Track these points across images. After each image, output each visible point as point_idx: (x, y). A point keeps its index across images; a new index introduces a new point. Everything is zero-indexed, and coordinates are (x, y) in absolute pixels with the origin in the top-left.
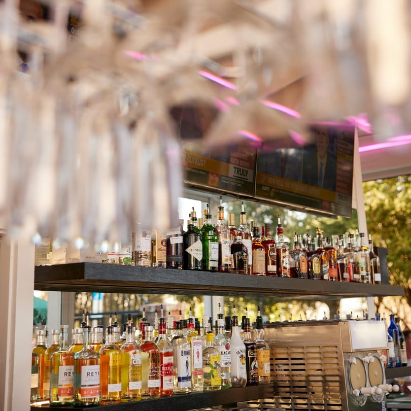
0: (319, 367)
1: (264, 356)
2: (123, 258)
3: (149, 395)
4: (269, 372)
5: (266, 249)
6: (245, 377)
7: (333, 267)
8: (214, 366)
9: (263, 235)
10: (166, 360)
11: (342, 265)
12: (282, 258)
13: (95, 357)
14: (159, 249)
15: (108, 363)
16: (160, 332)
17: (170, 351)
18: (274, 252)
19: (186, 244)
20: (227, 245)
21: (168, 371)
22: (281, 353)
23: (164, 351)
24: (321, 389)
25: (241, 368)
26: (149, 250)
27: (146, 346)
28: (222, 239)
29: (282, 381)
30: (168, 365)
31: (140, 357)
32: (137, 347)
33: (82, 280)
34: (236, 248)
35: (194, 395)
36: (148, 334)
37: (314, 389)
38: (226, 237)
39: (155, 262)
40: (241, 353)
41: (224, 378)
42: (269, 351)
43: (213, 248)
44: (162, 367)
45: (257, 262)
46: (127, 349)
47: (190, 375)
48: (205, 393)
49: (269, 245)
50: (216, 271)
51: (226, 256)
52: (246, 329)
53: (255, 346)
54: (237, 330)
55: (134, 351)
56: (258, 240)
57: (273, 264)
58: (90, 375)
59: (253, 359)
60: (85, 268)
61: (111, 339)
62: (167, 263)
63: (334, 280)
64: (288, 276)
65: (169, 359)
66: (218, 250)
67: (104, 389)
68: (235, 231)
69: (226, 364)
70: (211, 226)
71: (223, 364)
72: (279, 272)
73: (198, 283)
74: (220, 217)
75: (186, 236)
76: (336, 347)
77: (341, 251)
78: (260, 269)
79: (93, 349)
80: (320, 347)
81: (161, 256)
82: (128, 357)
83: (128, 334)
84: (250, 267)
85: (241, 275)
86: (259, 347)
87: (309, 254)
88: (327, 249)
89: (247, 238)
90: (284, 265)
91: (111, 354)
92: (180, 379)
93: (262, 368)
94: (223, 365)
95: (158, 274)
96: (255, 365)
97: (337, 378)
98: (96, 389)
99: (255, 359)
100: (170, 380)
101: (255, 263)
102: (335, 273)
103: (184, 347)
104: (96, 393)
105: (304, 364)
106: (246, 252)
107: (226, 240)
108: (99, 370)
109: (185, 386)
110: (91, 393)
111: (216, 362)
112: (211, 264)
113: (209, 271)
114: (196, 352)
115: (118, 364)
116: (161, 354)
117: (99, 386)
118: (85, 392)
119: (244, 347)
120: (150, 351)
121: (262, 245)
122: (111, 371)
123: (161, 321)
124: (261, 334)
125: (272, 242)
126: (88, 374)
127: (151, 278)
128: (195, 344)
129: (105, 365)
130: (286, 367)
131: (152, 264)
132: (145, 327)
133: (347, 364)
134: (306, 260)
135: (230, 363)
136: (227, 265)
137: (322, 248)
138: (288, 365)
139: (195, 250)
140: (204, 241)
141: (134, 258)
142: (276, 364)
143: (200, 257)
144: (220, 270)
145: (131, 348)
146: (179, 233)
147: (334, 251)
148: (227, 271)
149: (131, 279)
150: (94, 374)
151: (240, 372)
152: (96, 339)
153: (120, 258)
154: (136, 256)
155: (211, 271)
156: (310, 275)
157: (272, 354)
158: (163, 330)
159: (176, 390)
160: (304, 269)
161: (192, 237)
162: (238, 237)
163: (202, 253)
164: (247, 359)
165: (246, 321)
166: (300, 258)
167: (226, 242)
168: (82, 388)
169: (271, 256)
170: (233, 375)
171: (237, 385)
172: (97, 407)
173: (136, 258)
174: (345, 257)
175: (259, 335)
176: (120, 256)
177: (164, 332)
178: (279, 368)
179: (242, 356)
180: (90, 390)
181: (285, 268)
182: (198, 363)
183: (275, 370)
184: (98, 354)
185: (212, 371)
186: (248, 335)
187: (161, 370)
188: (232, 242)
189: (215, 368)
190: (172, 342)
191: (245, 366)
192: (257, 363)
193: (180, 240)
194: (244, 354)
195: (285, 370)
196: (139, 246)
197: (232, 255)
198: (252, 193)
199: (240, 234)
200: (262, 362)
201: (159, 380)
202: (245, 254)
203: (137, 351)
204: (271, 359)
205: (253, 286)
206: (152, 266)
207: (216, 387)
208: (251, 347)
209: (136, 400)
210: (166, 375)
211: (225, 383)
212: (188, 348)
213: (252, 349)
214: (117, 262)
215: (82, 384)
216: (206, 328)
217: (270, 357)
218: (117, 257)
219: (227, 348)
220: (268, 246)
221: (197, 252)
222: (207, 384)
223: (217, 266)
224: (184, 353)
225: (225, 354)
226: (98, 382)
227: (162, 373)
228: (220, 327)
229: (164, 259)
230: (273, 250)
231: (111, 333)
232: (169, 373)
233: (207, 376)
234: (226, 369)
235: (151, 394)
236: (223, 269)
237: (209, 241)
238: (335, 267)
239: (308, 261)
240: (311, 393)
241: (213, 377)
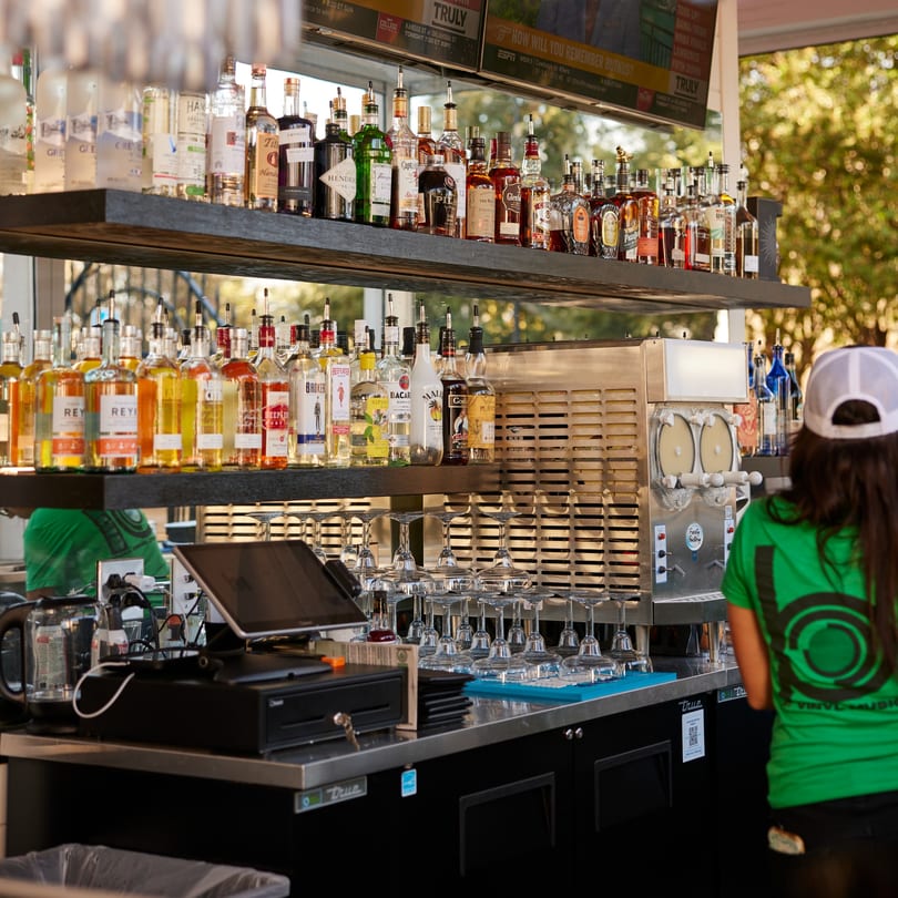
0: (596, 432)
1: (482, 411)
2: (185, 187)
3: (236, 464)
4: (493, 441)
5: (499, 187)
6: (440, 446)
7: (649, 235)
8: (374, 418)
9: (493, 157)
10: (273, 398)
11: (671, 232)
12: (533, 208)
13: (129, 379)
14: (263, 172)
15: (153, 396)
16: (262, 344)
17: (283, 382)
18: (515, 194)
19: (320, 166)
20: (412, 171)
21: (278, 420)
22: (518, 405)
23: (269, 382)
24: (597, 476)
25: (432, 427)
26: (239, 172)
27: (234, 369)
28: (400, 160)
29: (519, 460)
30: (277, 409)
31: (216, 387)
32: (215, 368)
33: (100, 226)
34: (431, 180)
35: (330, 470)
36: (236, 344)
37: (583, 477)
38: (408, 155)
39: (253, 199)
40: (433, 399)
41: (394, 445)
42: (493, 399)
43: (379, 177)
44: (264, 411)
45: (477, 213)
46: (192, 373)
47: (322, 432)
48: (353, 470)
49: (507, 179)
50: (383, 226)
51: (408, 195)
52: (447, 350)
53: (464, 387)
54: (425, 352)
55: (207, 375)
56: (481, 166)
57: (512, 219)
58: (119, 413)
59: (458, 412)
60: (107, 200)
61: (158, 348)
62: (279, 201)
63: (650, 262)
64: (545, 246)
65: (281, 397)
66: (390, 181)
67: (146, 446)
68: (431, 144)
69: (401, 416)
70: (377, 130)
71: (393, 417)
72: (524, 240)
73: (344, 247)
74: (398, 112)
75: (320, 148)
76: (634, 390)
77: (671, 203)
78: (483, 226)
79: (123, 365)
80: (600, 391)
81: (265, 187)
82: (194, 389)
83: (196, 340)
84: (461, 224)
85: (440, 240)
86: (472, 390)
87: (595, 204)
88: (637, 195)
89: (456, 160)
90: (538, 222)
91: (160, 379)
92: (301, 439)
93: (477, 433)
94: (393, 419)
95: (260, 223)
96: (461, 426)
97: (632, 453)
98: (132, 441)
99: (463, 412)
100: (282, 439)
101: (473, 215)
102: (652, 248)
103: (313, 376)
104: (130, 448)
105: (566, 426)
106: (453, 189)
107: (408, 161)
108: (136, 406)
109: (312, 455)
110: (121, 447)
111: (378, 411)
112: (375, 211)
113: (369, 224)
114: (336, 388)
115: (174, 397)
116: (264, 386)
117: (135, 437)
118: (108, 446)
119: (440, 388)
120: (241, 378)
121: (488, 178)
122: (160, 409)
123: (264, 322)
124: (479, 363)
125: (515, 172)
126: (114, 411)
127: (244, 230)
128: (334, 371)
129: (148, 398)
130: (528, 432)
131: (246, 202)
132: (231, 331)
133: (654, 426)
134: (586, 217)
135: (409, 416)
136: (408, 214)
137: (628, 191)
138: (532, 427)
139: (341, 179)
140: (360, 160)
141: (209, 189)
142: (508, 427)
143: (350, 194)
144: (393, 223)
145: (202, 369)
146: (307, 140)
147: (653, 201)
148: (408, 227)
149: (202, 229)
150: (127, 412)
151: (430, 435)
152: (128, 349)
153: (179, 185)
154: (213, 184)
155: (372, 224)
156: (594, 248)
157: (499, 405)
158: (268, 338)
159: (292, 460)
160: (581, 234)
161: (335, 149)
162: (437, 157)
163: (355, 185)
164: (446, 411)
165: (447, 335)
166: (573, 211)
167: (408, 166)
168: (102, 437)
169: (509, 203)
170: (414, 441)
171: (422, 461)
172: (132, 476)
173: (213, 189)
174: (678, 215)
175: (472, 367)
176: (181, 182)
177: (271, 344)
178: (513, 435)
179: (434, 404)
180: (118, 442)
181: (540, 230)
182: (342, 410)
183: (505, 438)
184: (134, 375)
185: (369, 429)
186: (451, 364)
187: (264, 417)
188: (423, 168)
189: (376, 423)
190: (286, 366)
191: (440, 423)
192: (465, 419)
193: (308, 155)
194: (440, 401)
195: (526, 438)
196: (219, 164)
197: (422, 194)
198: (474, 63)
199: (442, 152)
200: (477, 421)
201: (260, 436)
202: (450, 193)
203: (215, 375)
204: (498, 416)
205: (465, 263)
206: (246, 206)
207: (377, 460)
208: (456, 392)
209: (210, 470)
210: (274, 427)
211: (397, 453)
212: (319, 379)
213: (458, 391)
214: (172, 192)
215: (102, 430)
216: (360, 344)
217: (496, 410)
218: (175, 183)
219: (403, 385)
220: (503, 181)
221: (344, 183)
222: (355, 456)
223: (388, 215)
224: (310, 387)
225: (397, 396)
226: (134, 428)
227: (264, 423)
228: (390, 343)
229: (273, 192)
230: (513, 190)
231: (161, 336)
232: (277, 425)
233: (358, 440)
234: (400, 427)
235: (241, 461)
236: (401, 222)
237: (372, 161)
238: (653, 236)
239: (592, 219)
240: (576, 483)
241: (372, 440)
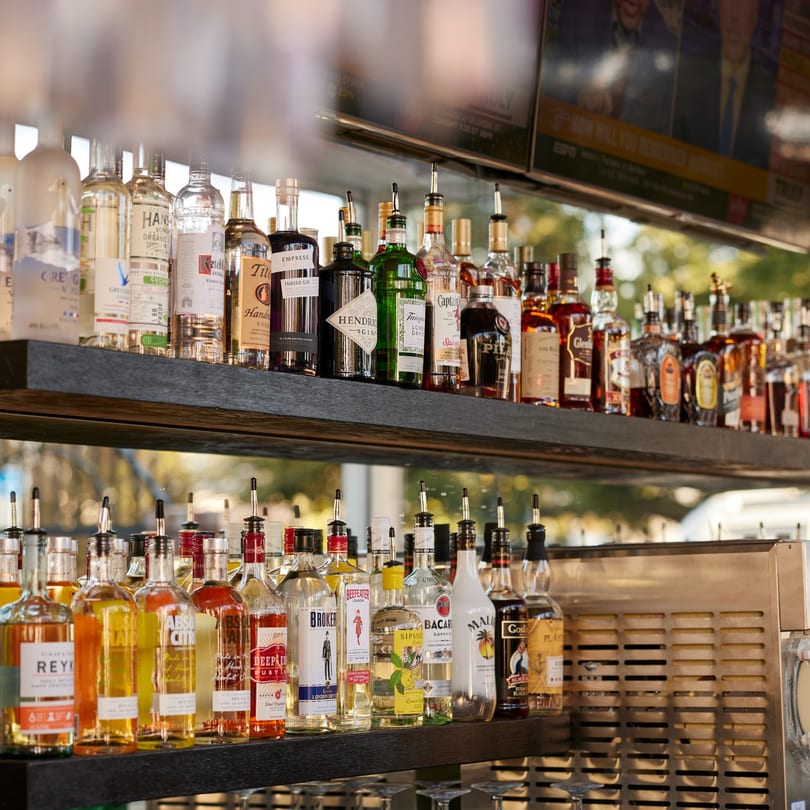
0: (706, 670)
1: (546, 638)
2: (139, 335)
3: (215, 734)
4: (560, 683)
5: (564, 329)
6: (490, 692)
7: (753, 392)
8: (404, 659)
9: (552, 287)
10: (265, 637)
11: (780, 387)
12: (607, 358)
13: (61, 618)
14: (249, 313)
15: (97, 639)
16: (249, 558)
17: (278, 612)
18: (585, 339)
19: (328, 302)
20: (452, 309)
21: (273, 668)
22: (597, 630)
23: (259, 613)
24: (709, 731)
25: (481, 668)
26: (216, 314)
27: (208, 596)
28: (435, 293)
29: (597, 708)
30: (270, 652)
31: (190, 625)
32: (184, 598)
33: (18, 394)
34: (477, 321)
35: (345, 737)
36: (213, 560)
37: (689, 731)
38: (446, 287)
39: (236, 352)
40: (483, 628)
41: (429, 694)
42: (561, 624)
43: (408, 316)
44: (253, 655)
45: (535, 365)
46: (152, 603)
47: (333, 682)
48: (375, 734)
49: (573, 319)
50: (415, 387)
51: (447, 342)
52: (499, 558)
53: (522, 609)
54: (469, 561)
55: (172, 607)
56: (539, 301)
57: (581, 374)
58: (48, 668)
59: (515, 644)
60: (30, 358)
61: (104, 570)
62: (270, 354)
63: (754, 429)
64: (624, 410)
65: (276, 635)
66: (423, 324)
67: (86, 712)
68: (471, 271)
69: (438, 654)
70: (404, 251)
71: (428, 654)
72: (596, 401)
73: (364, 419)
74: (431, 226)
75: (327, 278)
76: (761, 613)
77: (779, 348)
78: (544, 387)
79: (52, 595)
80: (711, 614)
81: (252, 333)
82: (155, 626)
83: (157, 557)
84: (515, 381)
85: (490, 402)
86: (533, 612)
87: (688, 350)
88: (739, 337)
89: (507, 293)
90: (614, 378)
91: (106, 614)
92: (303, 693)
93: (539, 672)
94: (428, 658)
95: (247, 386)
96: (518, 665)
97: (759, 702)
98: (65, 709)
99: (522, 645)
100: (278, 695)
101: (530, 369)
102: (757, 410)
103: (319, 603)
104: (63, 720)
105: (662, 662)
106: (506, 334)
107: (446, 295)
108: (71, 658)
109: (318, 714)
110: (51, 719)
111: (409, 648)
112: (402, 365)
113: (394, 384)
114: (351, 617)
115: (128, 641)
116: (253, 620)
117: (70, 702)
118: (32, 718)
119: (490, 611)
120: (221, 610)
121: (550, 317)
122: (107, 661)
123: (251, 526)
124: (542, 574)
125: (582, 308)
126: (41, 666)
127: (224, 395)
128: (350, 594)
129: (88, 642)
130: (610, 670)
131: (226, 356)
132: (206, 542)
133: (789, 662)
134: (676, 369)
135: (450, 654)
136: (446, 368)
137: (726, 333)
138: (615, 663)
139: (356, 320)
140: (382, 294)
141: (173, 337)
142: (581, 662)
143: (369, 343)
144: (428, 384)
145: (165, 599)
146: (309, 265)
147: (759, 347)
148: (446, 387)
149: (165, 396)
150: (59, 667)
151: (479, 679)
152: (59, 570)
153: (131, 332)
154: (180, 330)
155: (399, 385)
156: (687, 412)
157: (568, 632)
158: (256, 550)
159: (292, 722)
160: (670, 393)
161: (348, 281)
162: (483, 289)
163: (375, 329)
164: (499, 644)
165: (498, 537)
166: (660, 362)
167: (447, 302)
168: (23, 704)
169: (577, 352)
170: (456, 687)
171: (470, 714)
172: (67, 760)
173: (178, 336)
174: (789, 364)
175: (529, 579)
176: (134, 327)
177: (261, 559)
178: (587, 673)
179: (483, 636)
180: (46, 712)
181: (616, 388)
182: (359, 648)
183: (576, 677)
184: (68, 610)
185: (397, 674)
186: (503, 576)
187: (252, 665)
188: (464, 304)
189: (407, 666)
190: (281, 587)
191: (492, 661)
192: (525, 655)
193: (310, 288)
194: (491, 630)
195: (605, 678)
196: (188, 301)
197: (465, 341)
198: (522, 158)
199: (488, 281)
200: (540, 655)
201: (247, 693)
202: (502, 339)
203: (184, 607)
204: (567, 648)
205: (523, 436)
206: (226, 361)
207: (409, 719)
208: (511, 611)
209: (178, 745)
210: (266, 678)
211: (435, 708)
212: (328, 606)
213: (515, 615)
214: (122, 344)
215: (24, 693)
216: (379, 552)
217: (565, 640)
218: (125, 329)
219: (443, 609)
220: (568, 322)
221: (360, 327)
222: (379, 711)
223: (421, 371)
224: (317, 620)
225: (434, 626)
226: (69, 691)
227: (253, 674)
228: (422, 551)
229: (263, 342)
230: (582, 334)
231: (107, 553)
232: (273, 675)
233: (382, 688)
234: (439, 670)
235: (221, 729)
236: (437, 380)
237: (398, 295)
238: (759, 393)
239: (684, 372)
240: (678, 742)
241: (401, 689)
